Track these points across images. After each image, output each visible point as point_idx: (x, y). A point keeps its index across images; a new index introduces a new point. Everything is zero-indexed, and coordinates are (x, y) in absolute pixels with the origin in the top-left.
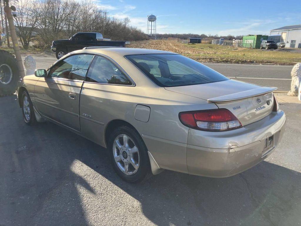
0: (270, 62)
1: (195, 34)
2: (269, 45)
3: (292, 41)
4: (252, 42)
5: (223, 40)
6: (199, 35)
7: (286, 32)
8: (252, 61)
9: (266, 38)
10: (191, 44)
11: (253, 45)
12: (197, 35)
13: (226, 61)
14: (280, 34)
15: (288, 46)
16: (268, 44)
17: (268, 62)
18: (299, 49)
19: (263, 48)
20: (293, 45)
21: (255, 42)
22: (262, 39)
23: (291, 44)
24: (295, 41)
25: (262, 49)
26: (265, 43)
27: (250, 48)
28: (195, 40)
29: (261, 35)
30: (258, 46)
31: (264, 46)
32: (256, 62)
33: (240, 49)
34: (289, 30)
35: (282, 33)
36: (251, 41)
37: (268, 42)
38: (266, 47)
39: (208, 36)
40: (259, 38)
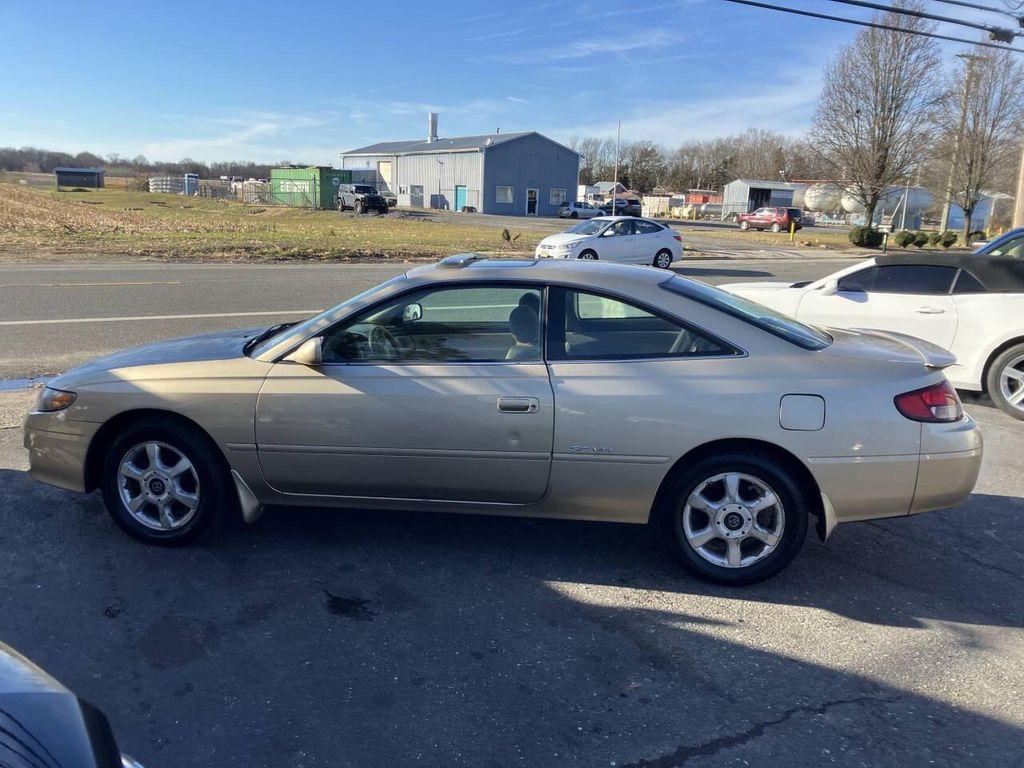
0: (425, 255)
1: (51, 150)
2: (363, 200)
3: (413, 188)
4: (307, 189)
5: (196, 177)
6: (69, 157)
7: (390, 159)
8: (377, 252)
9: (348, 176)
10: (71, 188)
11: (311, 199)
12: (63, 155)
13: (304, 257)
14: (373, 166)
15: (404, 201)
16: (360, 196)
17: (420, 255)
18: (434, 211)
19: (345, 208)
20: (417, 200)
21: (318, 189)
22: (335, 179)
23: (412, 196)
24: (421, 188)
25: (343, 210)
26: (349, 194)
27: (306, 208)
28: (79, 174)
29: (330, 168)
30: (328, 200)
31: (350, 202)
32: (391, 256)
33: (270, 211)
34: (397, 157)
35: (379, 162)
36: (304, 186)
37: (359, 190)
38: (356, 206)
39: (108, 160)
40: (328, 177)
